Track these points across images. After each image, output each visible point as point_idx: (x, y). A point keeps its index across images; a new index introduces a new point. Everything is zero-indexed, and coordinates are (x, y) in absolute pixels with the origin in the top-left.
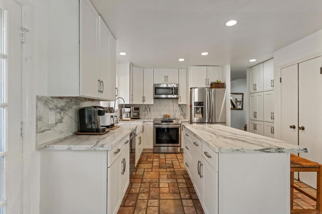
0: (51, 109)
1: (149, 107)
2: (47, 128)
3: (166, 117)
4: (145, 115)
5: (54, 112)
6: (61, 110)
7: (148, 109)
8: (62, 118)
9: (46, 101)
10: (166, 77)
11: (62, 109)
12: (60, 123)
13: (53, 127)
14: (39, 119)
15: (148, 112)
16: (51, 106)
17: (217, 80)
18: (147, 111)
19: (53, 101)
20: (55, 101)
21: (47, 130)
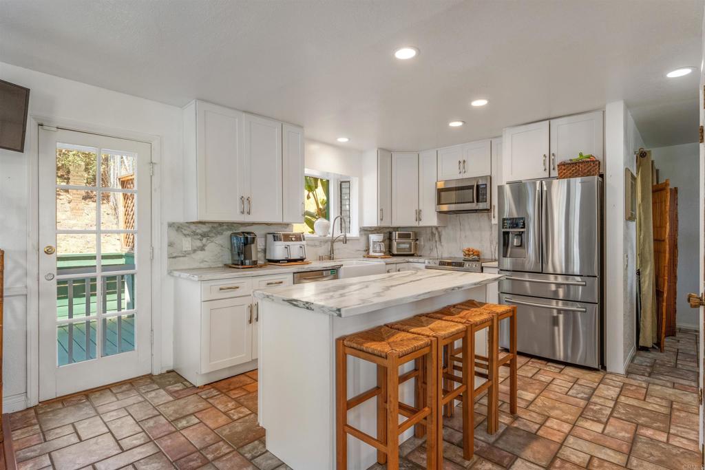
0: (185, 235)
1: (439, 233)
2: (180, 255)
3: (469, 255)
4: (431, 250)
5: (189, 239)
6: (202, 236)
7: (437, 235)
8: (204, 245)
9: (179, 227)
10: (463, 163)
11: (204, 235)
12: (201, 250)
13: (189, 254)
14: (171, 245)
15: (436, 241)
16: (186, 232)
17: (581, 154)
18: (434, 241)
19: (189, 227)
20: (193, 227)
21: (180, 257)
